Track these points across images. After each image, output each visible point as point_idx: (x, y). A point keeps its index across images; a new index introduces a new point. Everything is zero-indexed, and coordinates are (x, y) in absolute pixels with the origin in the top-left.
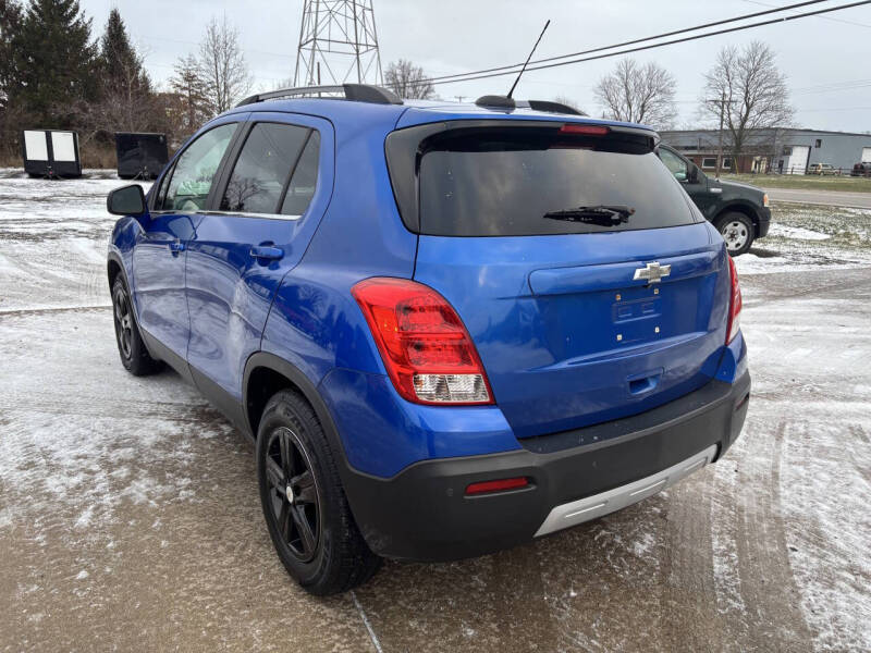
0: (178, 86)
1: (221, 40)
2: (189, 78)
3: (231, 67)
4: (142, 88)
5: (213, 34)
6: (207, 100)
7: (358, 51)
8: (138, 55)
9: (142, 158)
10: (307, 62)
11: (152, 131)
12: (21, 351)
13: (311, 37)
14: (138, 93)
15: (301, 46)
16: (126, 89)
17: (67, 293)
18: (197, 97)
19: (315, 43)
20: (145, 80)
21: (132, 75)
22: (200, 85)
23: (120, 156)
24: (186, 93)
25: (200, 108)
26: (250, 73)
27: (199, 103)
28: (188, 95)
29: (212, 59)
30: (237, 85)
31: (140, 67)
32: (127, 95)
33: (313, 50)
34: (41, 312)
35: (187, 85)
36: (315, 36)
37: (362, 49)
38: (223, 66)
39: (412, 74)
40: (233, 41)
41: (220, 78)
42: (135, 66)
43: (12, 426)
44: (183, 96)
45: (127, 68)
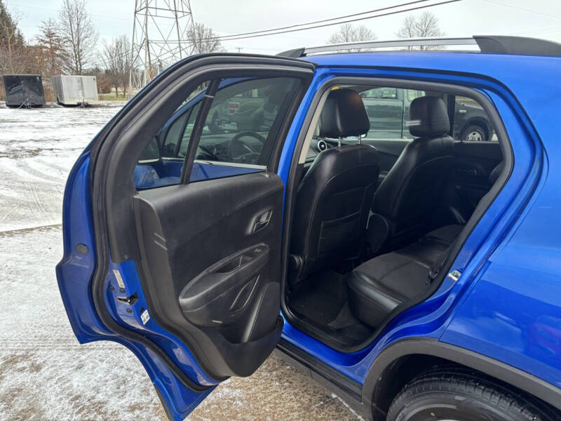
0: (42, 40)
1: (74, 8)
2: (50, 35)
3: (82, 27)
4: (18, 42)
5: (68, 4)
6: (64, 50)
7: (176, 16)
8: (14, 19)
9: (24, 92)
10: (142, 24)
11: (28, 73)
12: (11, 276)
13: (144, 5)
14: (16, 47)
15: (136, 12)
16: (6, 43)
17: (22, 212)
18: (56, 49)
19: (147, 10)
20: (20, 36)
21: (10, 33)
22: (59, 40)
23: (8, 91)
24: (48, 45)
25: (59, 56)
26: (96, 31)
27: (58, 52)
28: (49, 47)
29: (68, 22)
30: (87, 39)
31: (15, 28)
32: (7, 47)
33: (146, 15)
34: (10, 233)
35: (48, 40)
36: (147, 4)
37: (180, 15)
38: (76, 26)
39: (205, 32)
40: (83, 9)
41: (74, 35)
42: (12, 28)
43: (45, 372)
44: (46, 48)
45: (6, 28)
